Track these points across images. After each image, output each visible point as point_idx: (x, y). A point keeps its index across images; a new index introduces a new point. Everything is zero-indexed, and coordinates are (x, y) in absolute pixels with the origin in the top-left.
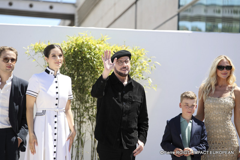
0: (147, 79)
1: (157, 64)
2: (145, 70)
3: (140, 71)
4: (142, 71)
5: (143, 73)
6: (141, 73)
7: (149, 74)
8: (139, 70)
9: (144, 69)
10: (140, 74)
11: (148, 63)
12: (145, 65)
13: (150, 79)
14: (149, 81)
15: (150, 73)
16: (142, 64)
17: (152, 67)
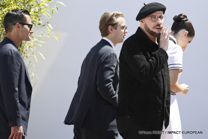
0: (46, 26)
1: (60, 4)
2: (44, 12)
3: (36, 14)
4: (39, 14)
5: (40, 16)
6: (38, 17)
7: (48, 18)
8: (35, 12)
9: (42, 11)
10: (35, 18)
11: (48, 3)
12: (43, 5)
13: (50, 25)
14: (47, 28)
15: (51, 17)
16: (39, 4)
17: (53, 8)
